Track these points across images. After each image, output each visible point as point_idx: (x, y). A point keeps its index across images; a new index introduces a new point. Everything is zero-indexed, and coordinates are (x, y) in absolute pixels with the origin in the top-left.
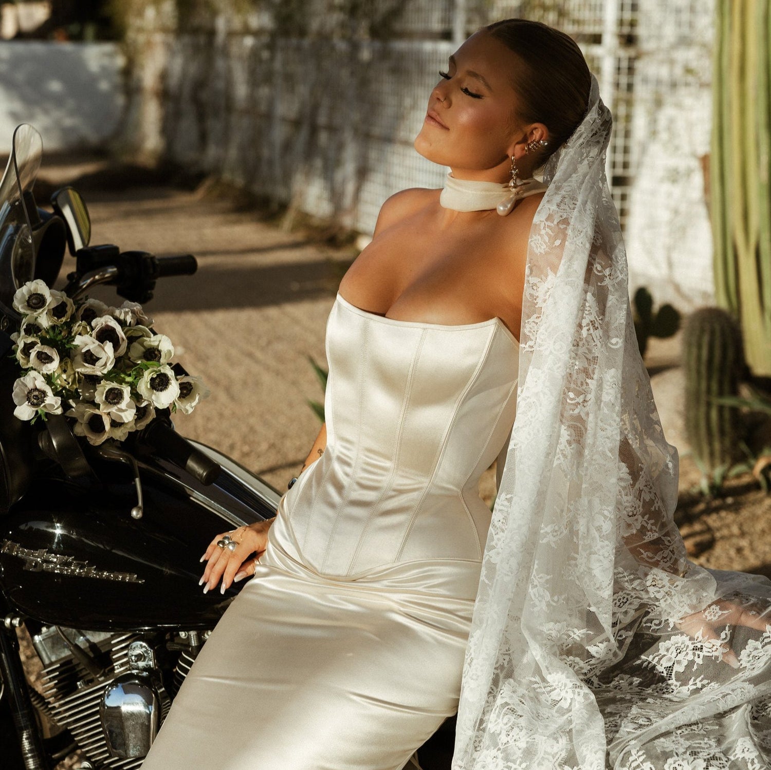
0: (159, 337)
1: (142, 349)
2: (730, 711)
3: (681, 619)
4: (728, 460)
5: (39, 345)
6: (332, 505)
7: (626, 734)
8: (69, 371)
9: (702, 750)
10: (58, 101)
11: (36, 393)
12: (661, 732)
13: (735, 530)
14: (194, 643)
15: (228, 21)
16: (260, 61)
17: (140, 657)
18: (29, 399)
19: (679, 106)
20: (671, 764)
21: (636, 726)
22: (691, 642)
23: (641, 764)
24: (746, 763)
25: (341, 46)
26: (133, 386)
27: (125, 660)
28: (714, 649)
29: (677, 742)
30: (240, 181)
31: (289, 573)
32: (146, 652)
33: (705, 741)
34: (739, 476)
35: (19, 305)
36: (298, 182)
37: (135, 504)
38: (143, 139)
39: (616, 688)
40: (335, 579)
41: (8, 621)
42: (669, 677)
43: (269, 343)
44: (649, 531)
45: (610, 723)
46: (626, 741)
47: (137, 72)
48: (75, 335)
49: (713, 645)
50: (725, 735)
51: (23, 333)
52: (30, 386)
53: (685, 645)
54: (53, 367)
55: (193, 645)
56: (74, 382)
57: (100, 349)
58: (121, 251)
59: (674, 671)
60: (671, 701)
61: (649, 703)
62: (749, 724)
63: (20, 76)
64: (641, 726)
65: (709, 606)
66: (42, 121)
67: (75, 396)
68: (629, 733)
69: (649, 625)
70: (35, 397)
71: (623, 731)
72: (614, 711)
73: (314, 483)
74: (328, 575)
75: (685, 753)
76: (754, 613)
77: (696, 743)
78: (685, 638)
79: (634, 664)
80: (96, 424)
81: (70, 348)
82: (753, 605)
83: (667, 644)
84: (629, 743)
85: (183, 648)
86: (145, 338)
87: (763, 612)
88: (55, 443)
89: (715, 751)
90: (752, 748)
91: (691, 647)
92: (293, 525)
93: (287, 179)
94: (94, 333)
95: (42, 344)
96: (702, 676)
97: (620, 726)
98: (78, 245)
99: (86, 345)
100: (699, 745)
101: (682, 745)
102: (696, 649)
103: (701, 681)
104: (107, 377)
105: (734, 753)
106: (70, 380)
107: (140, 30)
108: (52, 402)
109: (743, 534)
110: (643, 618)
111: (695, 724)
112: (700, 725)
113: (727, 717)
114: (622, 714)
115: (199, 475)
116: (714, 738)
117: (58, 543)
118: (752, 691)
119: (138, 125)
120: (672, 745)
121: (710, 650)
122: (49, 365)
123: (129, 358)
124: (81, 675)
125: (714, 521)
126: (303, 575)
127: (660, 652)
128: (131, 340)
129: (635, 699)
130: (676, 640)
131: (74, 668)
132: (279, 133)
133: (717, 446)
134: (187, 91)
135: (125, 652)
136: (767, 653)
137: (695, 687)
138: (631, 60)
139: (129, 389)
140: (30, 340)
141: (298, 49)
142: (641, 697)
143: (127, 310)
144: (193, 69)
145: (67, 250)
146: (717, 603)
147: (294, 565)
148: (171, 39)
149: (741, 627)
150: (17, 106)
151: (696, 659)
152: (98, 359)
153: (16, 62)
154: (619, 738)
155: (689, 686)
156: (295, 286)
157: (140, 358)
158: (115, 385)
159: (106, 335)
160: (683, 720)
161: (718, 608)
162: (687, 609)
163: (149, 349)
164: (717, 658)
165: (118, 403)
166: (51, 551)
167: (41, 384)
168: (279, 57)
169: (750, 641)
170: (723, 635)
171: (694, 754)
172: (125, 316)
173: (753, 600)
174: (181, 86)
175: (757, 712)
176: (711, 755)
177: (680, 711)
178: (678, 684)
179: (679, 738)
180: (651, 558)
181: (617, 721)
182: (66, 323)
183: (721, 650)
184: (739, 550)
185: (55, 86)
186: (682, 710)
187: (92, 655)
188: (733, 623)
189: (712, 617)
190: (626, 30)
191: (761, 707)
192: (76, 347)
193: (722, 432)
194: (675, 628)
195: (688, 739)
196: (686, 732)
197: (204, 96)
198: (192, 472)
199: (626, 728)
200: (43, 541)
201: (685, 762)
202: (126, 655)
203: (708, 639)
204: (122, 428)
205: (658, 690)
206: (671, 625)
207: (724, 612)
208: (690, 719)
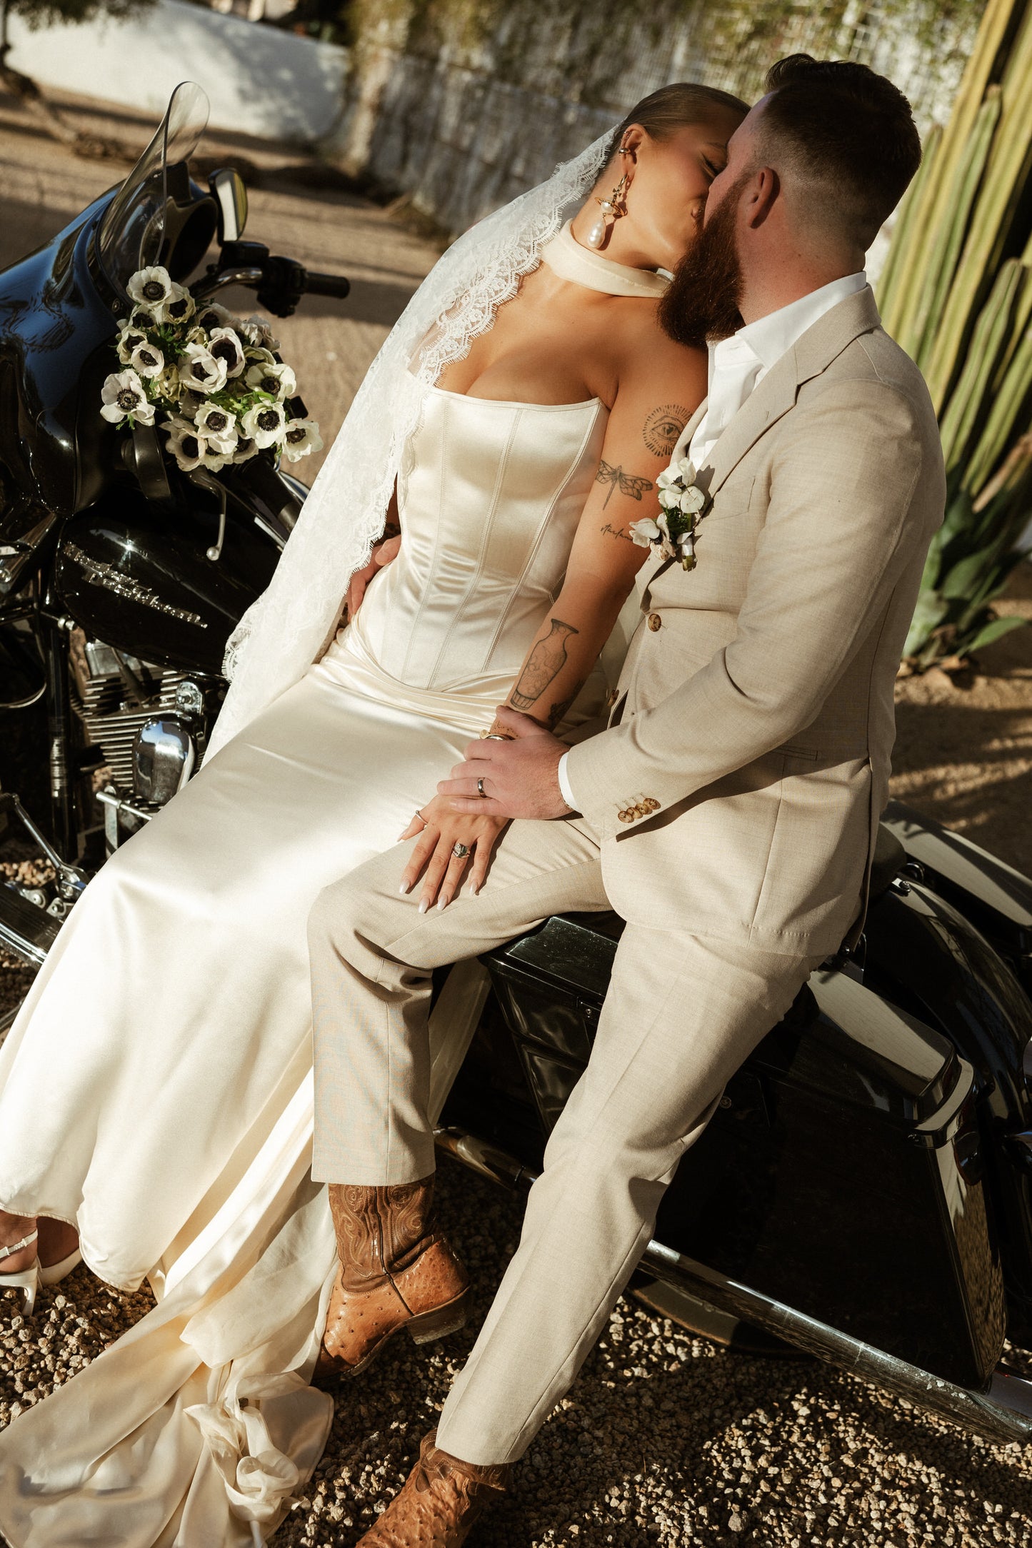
0: (282, 366)
1: (262, 376)
5: (145, 342)
8: (173, 379)
10: (285, 89)
11: (129, 395)
15: (453, 52)
16: (473, 98)
17: (187, 699)
18: (119, 399)
25: (551, 102)
26: (239, 415)
27: (173, 696)
30: (428, 209)
32: (196, 695)
35: (133, 290)
37: (213, 544)
38: (351, 146)
41: (61, 622)
47: (359, 79)
48: (189, 340)
51: (131, 322)
52: (124, 386)
54: (156, 372)
56: (175, 392)
57: (214, 365)
58: (271, 254)
63: (256, 56)
66: (268, 105)
67: (175, 408)
70: (126, 399)
80: (190, 447)
81: (179, 355)
86: (267, 364)
88: (137, 457)
94: (210, 345)
95: (149, 343)
98: (230, 234)
99: (199, 356)
104: (215, 398)
106: (172, 390)
107: (371, 42)
108: (145, 412)
117: (126, 562)
119: (349, 131)
122: (151, 368)
123: (244, 383)
124: (126, 696)
128: (251, 362)
131: (121, 687)
132: (473, 169)
134: (399, 112)
135: (175, 687)
139: (234, 417)
140: (136, 333)
143: (254, 326)
144: (412, 89)
145: (215, 236)
148: (397, 57)
150: (247, 85)
152: (208, 375)
153: (255, 42)
157: (257, 385)
158: (220, 410)
159: (223, 350)
163: (268, 378)
165: (219, 430)
166: (114, 568)
167: (136, 386)
168: (491, 99)
172: (250, 333)
174: (396, 104)
182: (182, 324)
185: (286, 75)
187: (141, 679)
192: (186, 355)
197: (415, 119)
200: (109, 554)
202: (175, 691)
204: (218, 458)
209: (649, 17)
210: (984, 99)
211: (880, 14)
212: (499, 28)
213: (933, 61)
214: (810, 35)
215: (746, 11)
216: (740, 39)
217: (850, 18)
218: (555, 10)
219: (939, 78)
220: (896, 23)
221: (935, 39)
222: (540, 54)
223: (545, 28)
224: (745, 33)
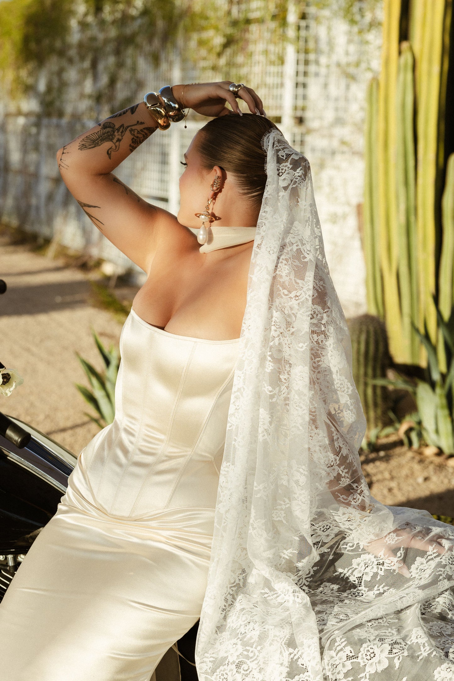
2: (405, 609)
3: (369, 543)
4: (380, 425)
6: (120, 465)
7: (331, 626)
9: (387, 637)
12: (356, 624)
13: (387, 475)
14: (11, 563)
16: (30, 135)
19: (337, 168)
20: (365, 648)
21: (338, 620)
22: (375, 559)
23: (343, 648)
24: (420, 646)
28: (392, 564)
29: (369, 632)
30: (14, 222)
31: (85, 512)
33: (389, 631)
34: (387, 436)
36: (58, 223)
39: (321, 593)
40: (120, 519)
42: (360, 584)
43: (42, 341)
44: (343, 477)
45: (319, 619)
46: (332, 631)
49: (392, 562)
50: (403, 626)
53: (371, 561)
55: (11, 565)
59: (363, 580)
60: (361, 601)
61: (346, 603)
62: (420, 618)
64: (341, 620)
65: (389, 534)
68: (333, 625)
69: (345, 546)
71: (329, 624)
72: (322, 610)
73: (106, 446)
74: (115, 515)
75: (375, 639)
76: (420, 538)
77: (382, 632)
78: (371, 557)
79: (334, 575)
82: (420, 532)
83: (358, 560)
84: (334, 633)
85: (3, 567)
87: (426, 537)
89: (396, 638)
90: (423, 635)
91: (376, 563)
92: (89, 477)
93: (50, 220)
96: (384, 584)
97: (327, 620)
100: (384, 634)
101: (372, 634)
102: (379, 564)
103: (383, 588)
105: (410, 640)
109: (392, 478)
110: (341, 541)
111: (381, 618)
112: (384, 619)
113: (403, 613)
114: (327, 612)
115: (15, 441)
116: (395, 628)
118: (422, 595)
120: (365, 634)
121: (390, 565)
125: (372, 469)
126: (94, 513)
127: (353, 566)
129: (336, 602)
130: (364, 558)
132: (44, 187)
133: (372, 414)
136: (430, 567)
137: (378, 592)
138: (302, 135)
141: (58, 126)
142: (340, 599)
146: (394, 531)
147: (88, 506)
149: (411, 548)
151: (379, 571)
154: (326, 629)
155: (374, 591)
156: (58, 299)
160: (372, 615)
161: (395, 535)
162: (372, 537)
164: (394, 571)
168: (44, 132)
169: (418, 558)
170: (399, 554)
171: (381, 640)
173: (418, 529)
175: (424, 609)
176: (394, 641)
177: (369, 609)
178: (366, 589)
179: (370, 629)
180: (346, 500)
181: (324, 617)
183: (397, 565)
184: (390, 490)
186: (371, 608)
188: (406, 546)
189: (391, 541)
190: (299, 114)
191: (427, 606)
193: (376, 405)
194: (363, 549)
195: (376, 630)
196: (375, 625)
198: (10, 439)
199: (332, 622)
201: (376, 646)
203: (388, 557)
205: (352, 594)
206: (361, 547)
207: (399, 538)
208: (377, 615)
209: (147, 48)
210: (400, 53)
211: (312, 10)
212: (37, 81)
213: (361, 32)
214: (267, 35)
215: (217, 29)
216: (218, 49)
217: (292, 17)
218: (76, 58)
219: (367, 43)
220: (326, 13)
221: (357, 17)
222: (72, 94)
223: (72, 74)
224: (221, 45)
